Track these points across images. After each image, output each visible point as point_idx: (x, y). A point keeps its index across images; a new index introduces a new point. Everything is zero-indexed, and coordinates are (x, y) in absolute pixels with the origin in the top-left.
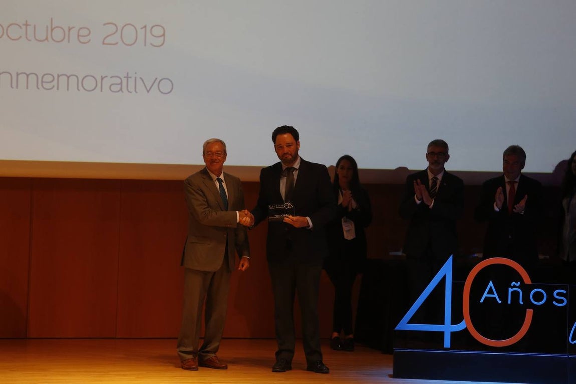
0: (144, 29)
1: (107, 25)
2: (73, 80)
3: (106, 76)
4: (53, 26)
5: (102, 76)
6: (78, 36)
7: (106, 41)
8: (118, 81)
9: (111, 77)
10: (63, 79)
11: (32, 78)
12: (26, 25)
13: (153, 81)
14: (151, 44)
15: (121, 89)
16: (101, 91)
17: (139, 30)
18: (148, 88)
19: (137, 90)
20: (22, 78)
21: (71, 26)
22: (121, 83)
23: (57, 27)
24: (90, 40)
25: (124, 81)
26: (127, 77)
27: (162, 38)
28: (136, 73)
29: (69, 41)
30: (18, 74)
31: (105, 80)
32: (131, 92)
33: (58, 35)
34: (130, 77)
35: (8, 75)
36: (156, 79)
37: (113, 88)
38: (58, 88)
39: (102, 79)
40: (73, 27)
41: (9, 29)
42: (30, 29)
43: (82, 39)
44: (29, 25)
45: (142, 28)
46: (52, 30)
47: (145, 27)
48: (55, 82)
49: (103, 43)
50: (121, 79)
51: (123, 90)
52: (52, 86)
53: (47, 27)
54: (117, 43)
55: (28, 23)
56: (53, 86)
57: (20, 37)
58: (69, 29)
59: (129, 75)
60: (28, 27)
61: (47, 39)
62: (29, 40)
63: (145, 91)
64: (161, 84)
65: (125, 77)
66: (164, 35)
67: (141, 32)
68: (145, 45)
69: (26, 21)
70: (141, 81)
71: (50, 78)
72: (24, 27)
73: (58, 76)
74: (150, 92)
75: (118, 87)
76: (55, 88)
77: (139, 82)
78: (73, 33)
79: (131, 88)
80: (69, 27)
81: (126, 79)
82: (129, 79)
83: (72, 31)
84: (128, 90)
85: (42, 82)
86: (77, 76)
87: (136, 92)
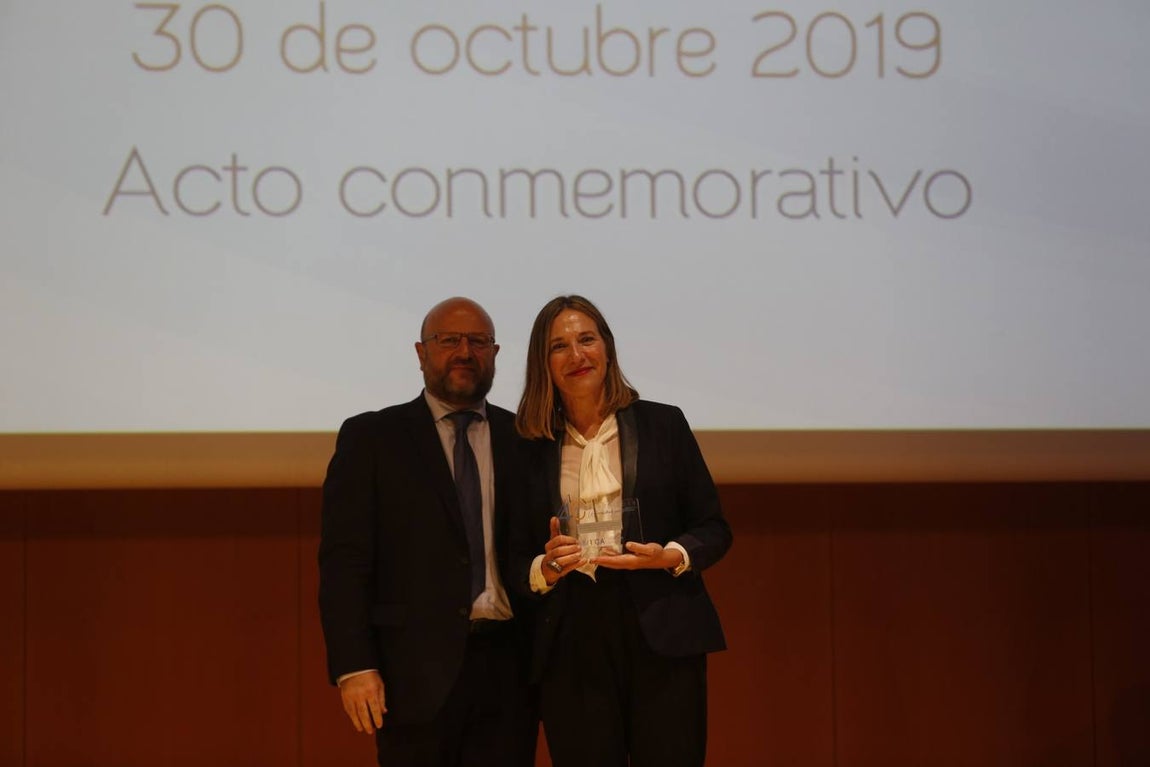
0: (874, 29)
1: (763, 21)
2: (667, 186)
3: (768, 172)
4: (605, 29)
5: (753, 173)
6: (680, 54)
7: (761, 69)
8: (804, 184)
9: (783, 173)
10: (638, 186)
11: (547, 186)
12: (525, 28)
13: (910, 179)
14: (900, 71)
15: (813, 209)
16: (754, 215)
17: (861, 31)
18: (895, 204)
19: (862, 210)
20: (518, 185)
21: (656, 28)
22: (812, 192)
23: (616, 31)
24: (713, 67)
25: (822, 183)
26: (831, 172)
27: (932, 52)
28: (855, 159)
29: (652, 73)
30: (504, 176)
31: (762, 184)
32: (842, 217)
33: (619, 52)
34: (840, 172)
35: (477, 179)
36: (918, 174)
37: (790, 205)
38: (624, 214)
39: (755, 179)
40: (664, 30)
41: (475, 43)
42: (537, 40)
43: (691, 64)
44: (534, 29)
45: (869, 25)
46: (601, 39)
47: (879, 20)
48: (615, 196)
49: (755, 74)
50: (810, 177)
51: (819, 212)
52: (604, 208)
53: (586, 31)
54: (794, 73)
55: (531, 22)
56: (610, 208)
57: (508, 65)
58: (653, 36)
59: (837, 167)
60: (531, 35)
61: (585, 67)
62: (535, 73)
63: (888, 211)
64: (932, 188)
65: (822, 172)
66: (936, 42)
67: (867, 38)
68: (881, 73)
69: (525, 18)
70: (872, 181)
71: (600, 183)
72: (517, 36)
73: (624, 176)
74: (903, 213)
75: (803, 204)
76: (617, 209)
77: (867, 184)
78: (665, 47)
79: (844, 204)
80: (651, 31)
81: (826, 177)
82: (837, 178)
83: (659, 40)
84: (834, 211)
85: (577, 195)
86: (679, 176)
87: (858, 215)
